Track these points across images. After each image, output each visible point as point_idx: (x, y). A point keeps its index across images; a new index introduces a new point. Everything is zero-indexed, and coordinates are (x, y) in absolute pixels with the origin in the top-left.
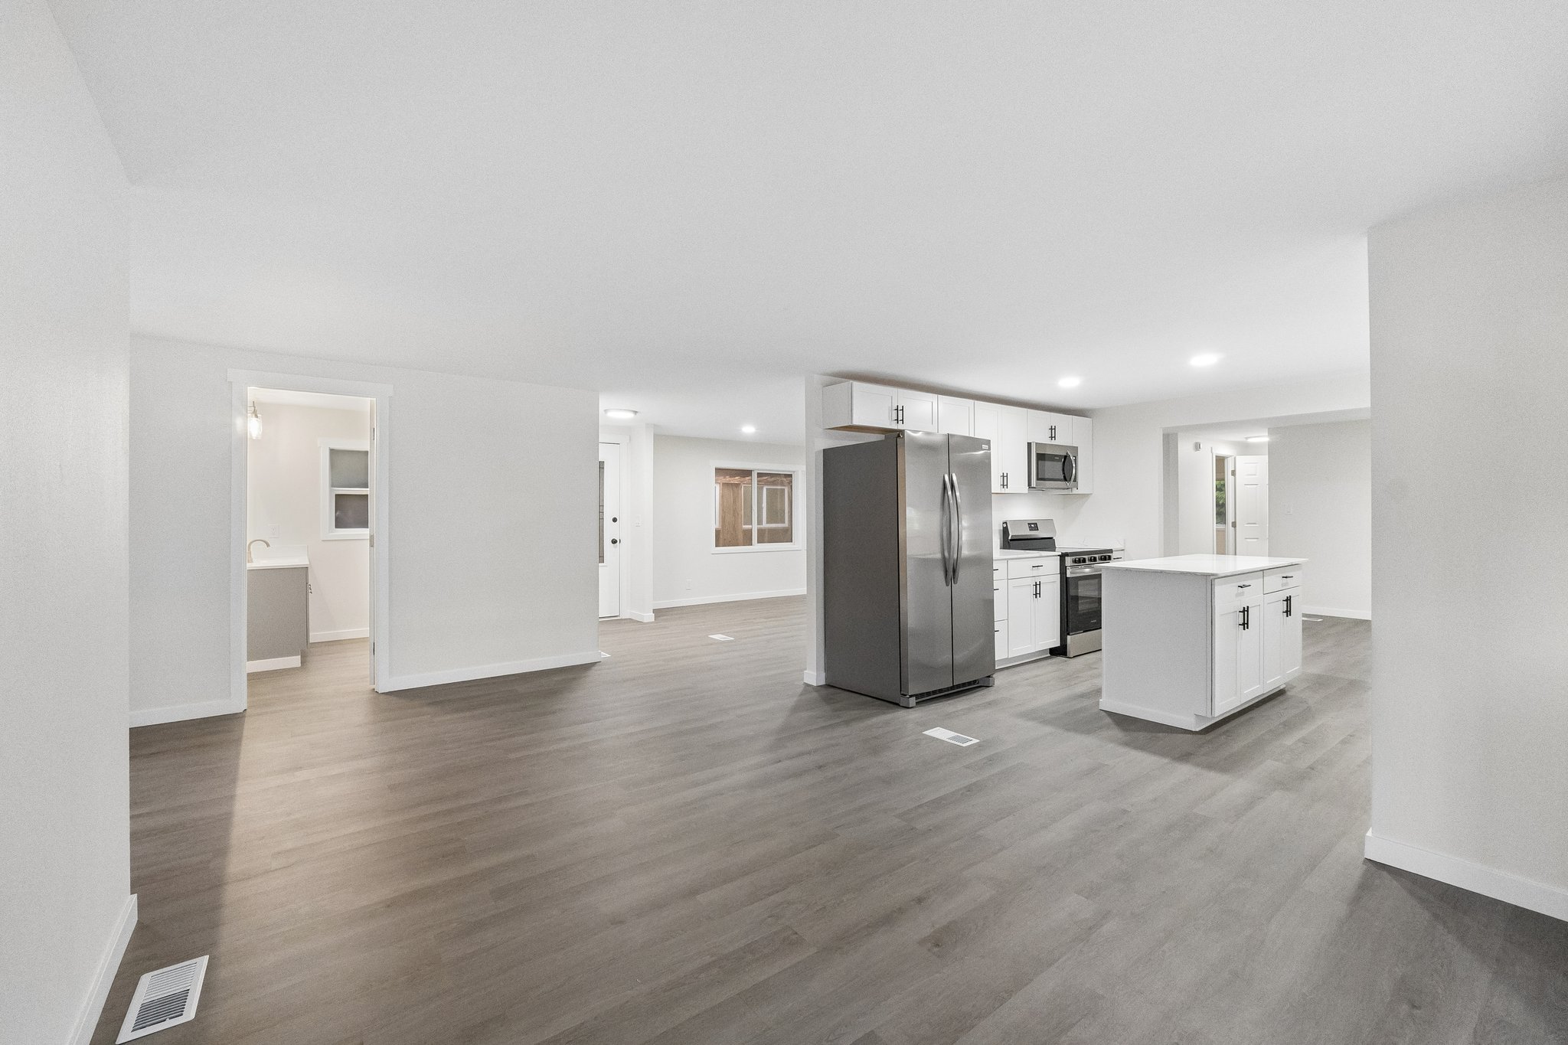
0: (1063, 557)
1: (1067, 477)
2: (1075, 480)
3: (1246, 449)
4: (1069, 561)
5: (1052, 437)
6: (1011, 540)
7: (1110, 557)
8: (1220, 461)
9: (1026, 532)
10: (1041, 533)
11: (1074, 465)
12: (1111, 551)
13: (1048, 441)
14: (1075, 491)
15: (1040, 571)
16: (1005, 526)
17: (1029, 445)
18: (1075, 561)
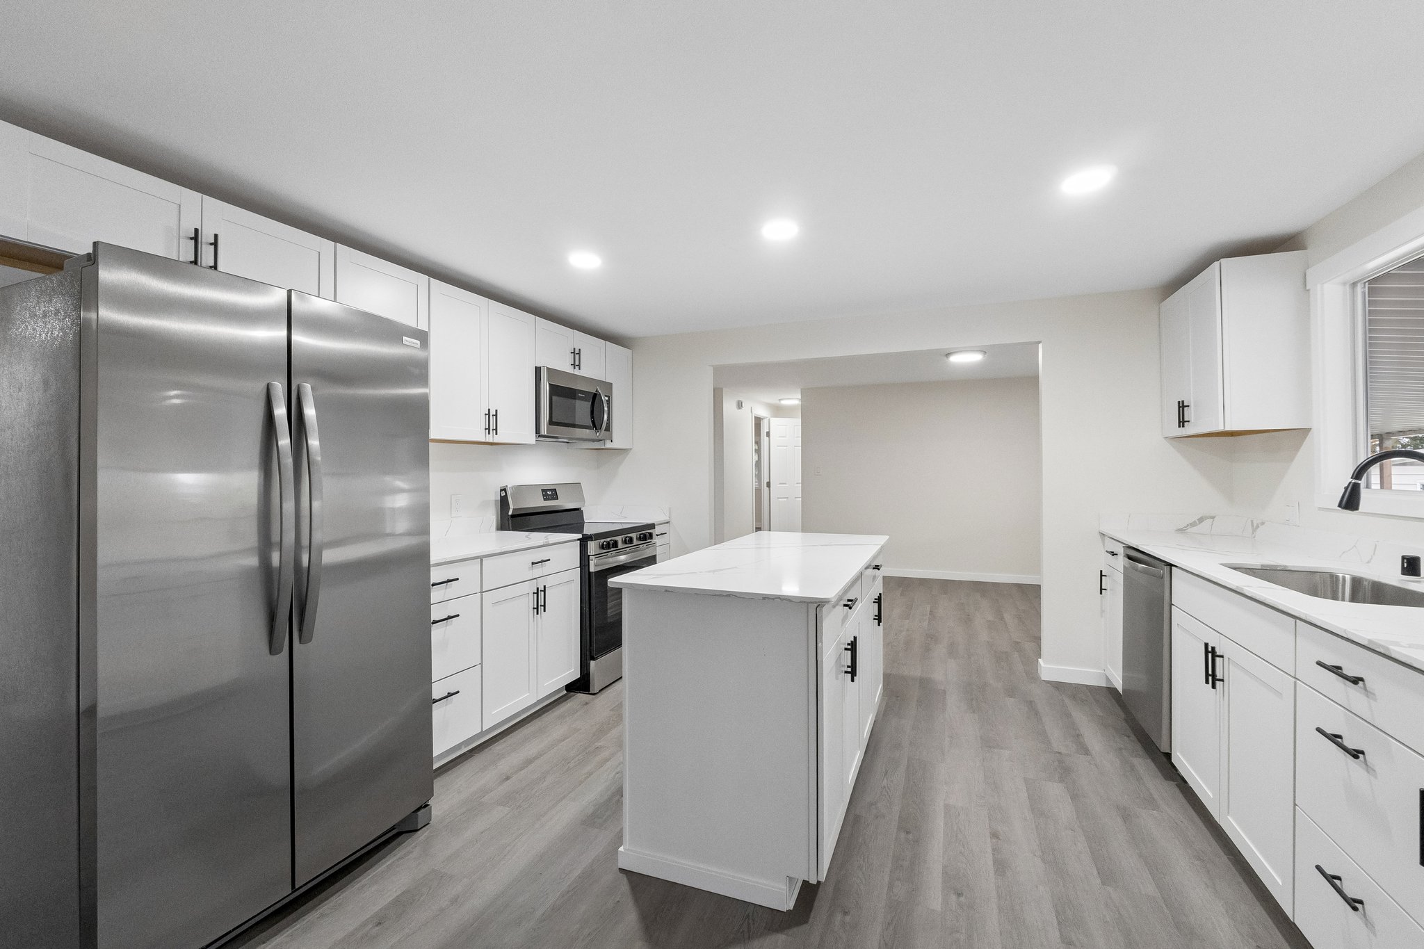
0: (584, 541)
1: (595, 424)
2: (608, 428)
3: (778, 411)
4: (593, 547)
5: (574, 365)
6: (513, 516)
7: (651, 535)
8: (758, 422)
9: (538, 502)
10: (564, 502)
11: (606, 409)
12: (652, 526)
13: (568, 369)
14: (609, 445)
15: (547, 568)
16: (503, 494)
17: (538, 370)
18: (602, 547)
